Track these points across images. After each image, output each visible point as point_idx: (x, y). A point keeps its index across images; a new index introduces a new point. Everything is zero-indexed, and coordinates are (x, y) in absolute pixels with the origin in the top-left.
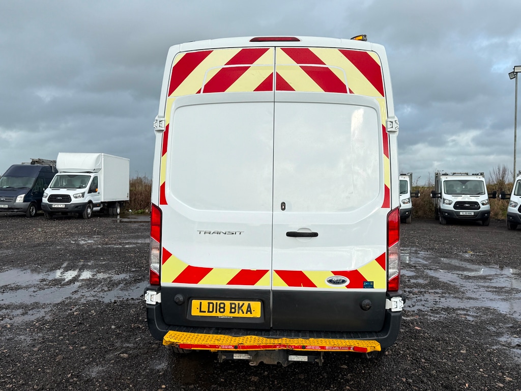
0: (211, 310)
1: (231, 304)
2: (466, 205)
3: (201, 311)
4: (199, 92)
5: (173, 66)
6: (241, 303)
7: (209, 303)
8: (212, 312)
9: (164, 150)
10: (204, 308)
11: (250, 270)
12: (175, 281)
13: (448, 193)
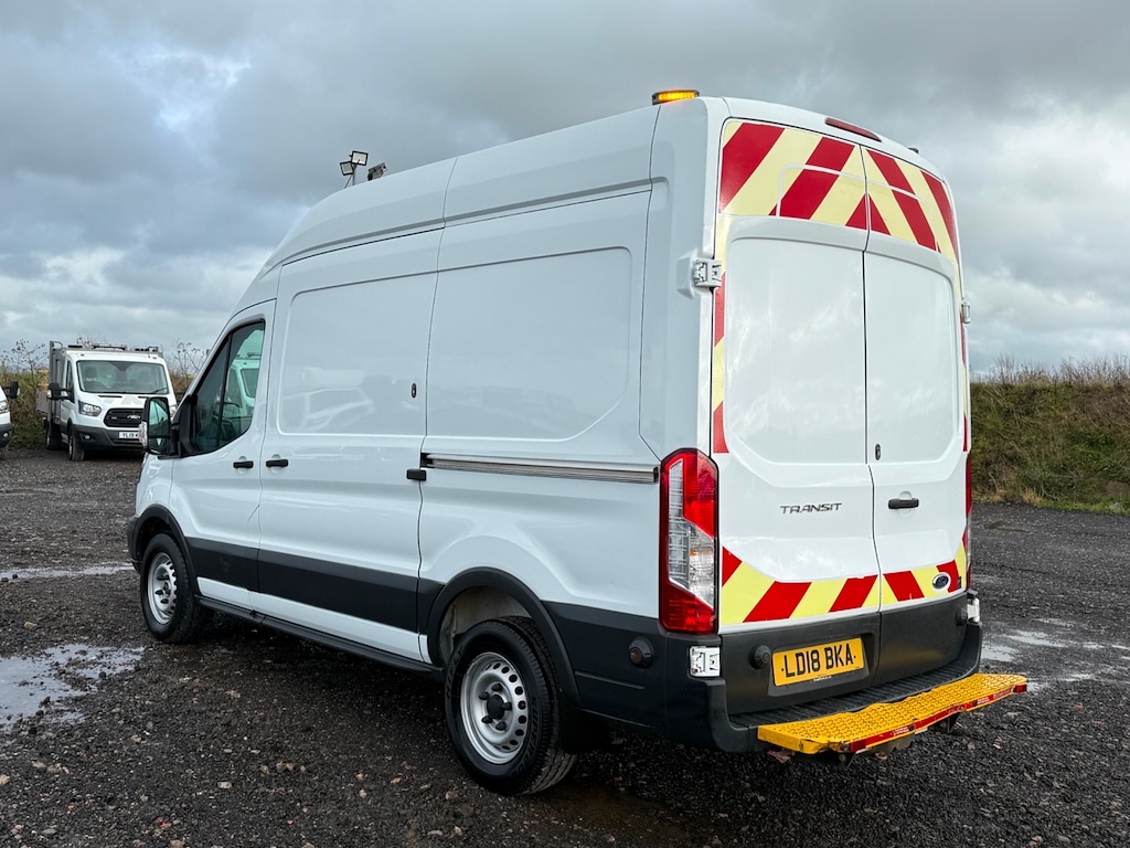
0: (801, 669)
1: (826, 650)
2: (133, 417)
3: (788, 675)
4: (773, 213)
5: (723, 146)
6: (838, 644)
7: (797, 655)
8: (803, 672)
9: (718, 332)
10: (792, 668)
11: (856, 579)
12: (749, 619)
13: (88, 388)
